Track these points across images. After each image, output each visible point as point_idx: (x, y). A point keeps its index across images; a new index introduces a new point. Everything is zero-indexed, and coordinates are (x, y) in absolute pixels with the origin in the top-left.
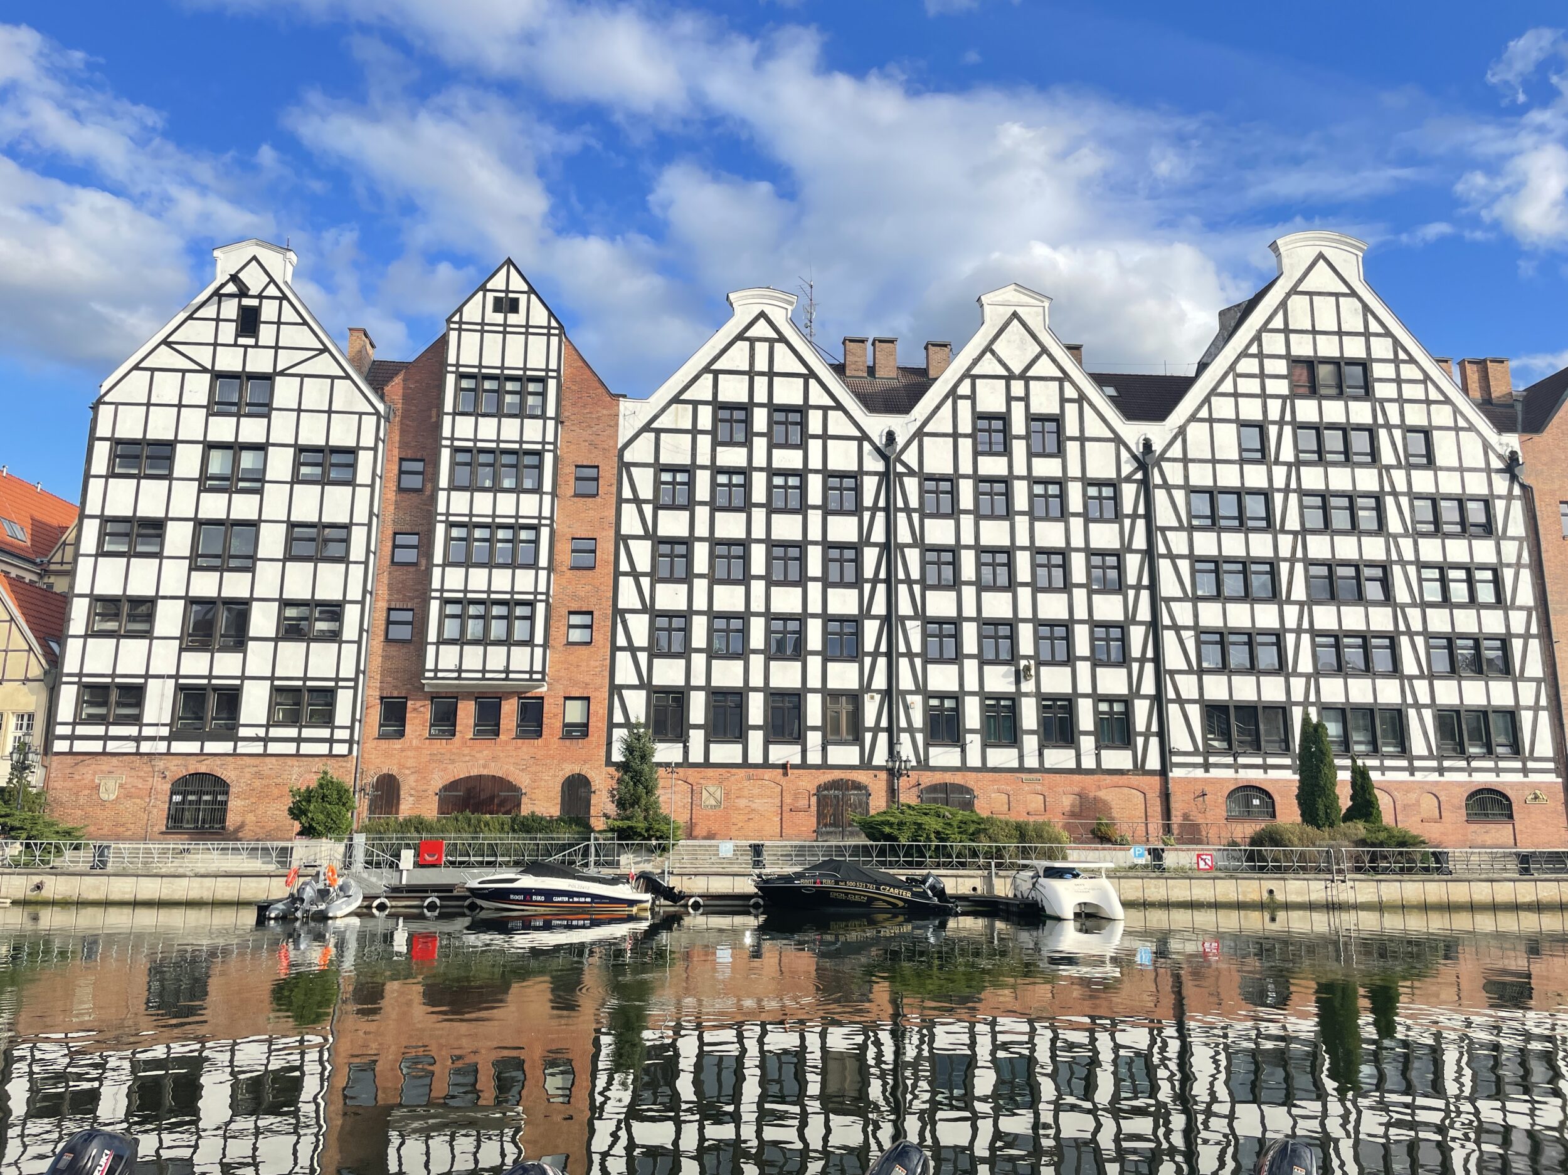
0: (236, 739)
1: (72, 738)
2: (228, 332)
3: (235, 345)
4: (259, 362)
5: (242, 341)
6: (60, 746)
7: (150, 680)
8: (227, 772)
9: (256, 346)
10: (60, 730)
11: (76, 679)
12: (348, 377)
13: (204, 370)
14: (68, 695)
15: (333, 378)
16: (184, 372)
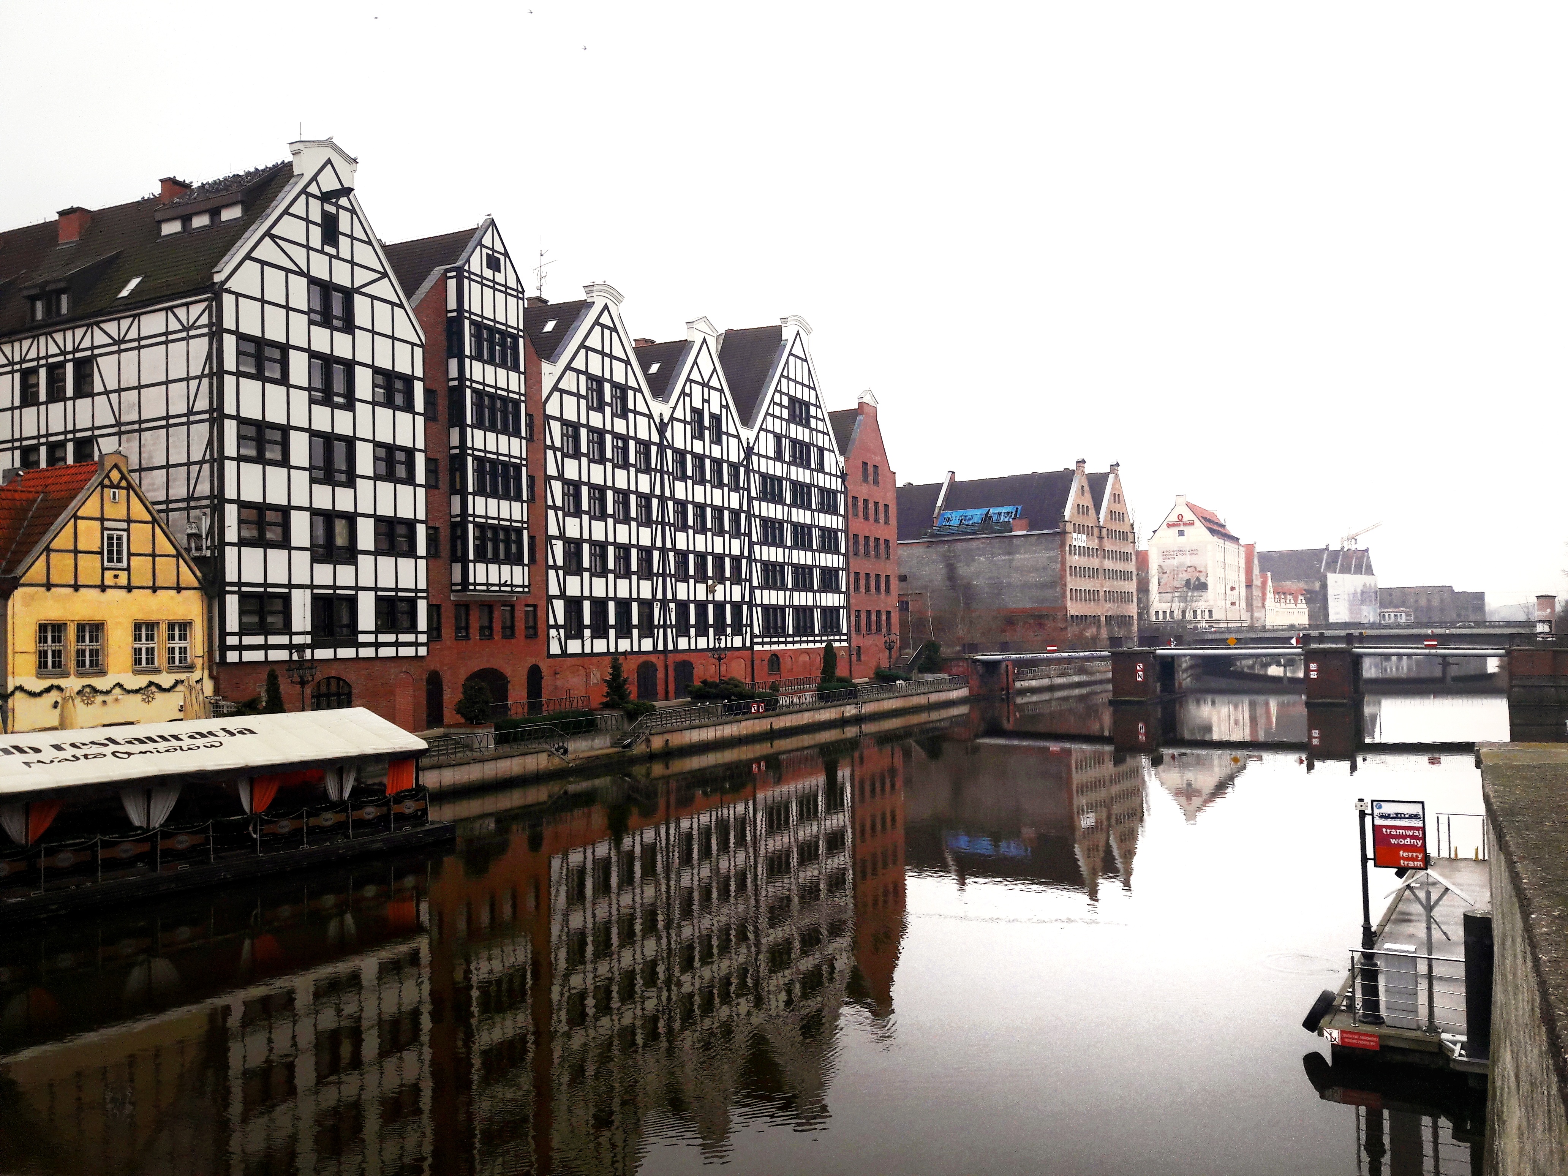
0: (358, 645)
1: (241, 648)
2: (316, 234)
3: (322, 252)
4: (342, 276)
5: (328, 249)
6: (232, 657)
7: (294, 591)
8: (350, 677)
9: (337, 257)
10: (232, 641)
11: (236, 589)
12: (401, 306)
13: (301, 273)
14: (232, 603)
15: (393, 304)
16: (288, 271)
